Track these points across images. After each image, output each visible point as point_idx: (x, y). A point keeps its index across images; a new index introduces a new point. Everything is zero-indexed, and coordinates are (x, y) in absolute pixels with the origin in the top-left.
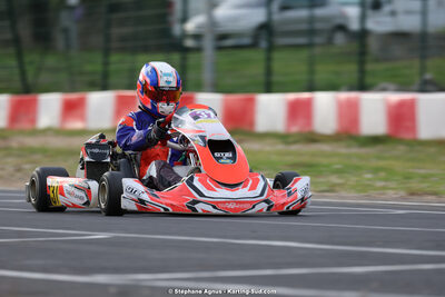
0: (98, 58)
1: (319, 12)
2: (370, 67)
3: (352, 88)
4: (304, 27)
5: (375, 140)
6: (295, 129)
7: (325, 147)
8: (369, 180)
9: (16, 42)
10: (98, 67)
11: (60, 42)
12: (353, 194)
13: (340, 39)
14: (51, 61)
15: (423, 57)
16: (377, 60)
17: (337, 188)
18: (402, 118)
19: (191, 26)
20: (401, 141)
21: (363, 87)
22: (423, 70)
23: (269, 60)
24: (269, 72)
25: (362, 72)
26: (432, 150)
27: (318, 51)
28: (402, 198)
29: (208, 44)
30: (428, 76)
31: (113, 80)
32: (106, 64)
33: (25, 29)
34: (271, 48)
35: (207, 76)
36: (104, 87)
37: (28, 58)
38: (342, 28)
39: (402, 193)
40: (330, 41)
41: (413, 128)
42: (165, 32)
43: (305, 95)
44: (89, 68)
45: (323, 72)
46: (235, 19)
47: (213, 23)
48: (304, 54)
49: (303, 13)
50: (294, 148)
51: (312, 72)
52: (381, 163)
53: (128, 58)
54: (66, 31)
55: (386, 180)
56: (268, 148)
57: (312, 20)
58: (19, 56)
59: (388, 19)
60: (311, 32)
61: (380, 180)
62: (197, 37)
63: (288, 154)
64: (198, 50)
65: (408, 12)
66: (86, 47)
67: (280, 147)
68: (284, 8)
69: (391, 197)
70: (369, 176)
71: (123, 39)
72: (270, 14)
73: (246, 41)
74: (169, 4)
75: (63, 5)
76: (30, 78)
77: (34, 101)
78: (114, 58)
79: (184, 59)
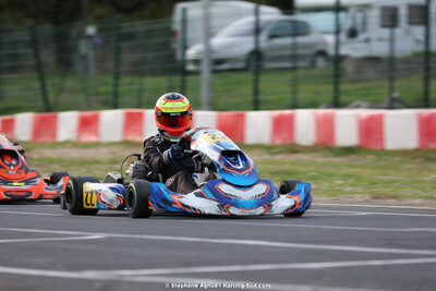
0: (110, 79)
1: (301, 40)
2: (344, 87)
3: (329, 107)
4: (288, 52)
5: (348, 151)
6: (279, 142)
7: (303, 157)
8: (340, 185)
9: (39, 68)
10: (109, 89)
11: (79, 67)
13: (321, 62)
14: (70, 83)
15: (392, 79)
16: (352, 81)
18: (371, 131)
19: (192, 53)
20: (370, 151)
21: (337, 105)
22: (392, 89)
23: (256, 81)
24: (256, 92)
25: (337, 91)
26: (397, 159)
27: (300, 73)
28: (367, 202)
29: (205, 68)
30: (396, 95)
31: (122, 100)
32: (116, 85)
33: (48, 56)
34: (258, 71)
35: (204, 96)
36: (115, 106)
37: (49, 82)
38: (322, 53)
39: (368, 197)
40: (313, 65)
41: (381, 140)
42: (171, 58)
43: (288, 112)
44: (102, 89)
45: (305, 92)
46: (229, 46)
47: (209, 50)
48: (288, 76)
49: (287, 41)
50: (278, 157)
51: (295, 91)
52: (352, 171)
53: (137, 79)
54: (84, 57)
55: (354, 185)
57: (294, 46)
58: (42, 79)
59: (363, 45)
60: (295, 57)
61: (350, 185)
62: (197, 62)
63: (273, 163)
64: (197, 73)
65: (380, 40)
67: (266, 157)
68: (273, 36)
69: (357, 200)
70: (340, 182)
71: (134, 64)
72: (257, 42)
73: (240, 65)
74: (173, 34)
75: (81, 35)
76: (52, 98)
77: (55, 118)
78: (125, 80)
79: (183, 81)
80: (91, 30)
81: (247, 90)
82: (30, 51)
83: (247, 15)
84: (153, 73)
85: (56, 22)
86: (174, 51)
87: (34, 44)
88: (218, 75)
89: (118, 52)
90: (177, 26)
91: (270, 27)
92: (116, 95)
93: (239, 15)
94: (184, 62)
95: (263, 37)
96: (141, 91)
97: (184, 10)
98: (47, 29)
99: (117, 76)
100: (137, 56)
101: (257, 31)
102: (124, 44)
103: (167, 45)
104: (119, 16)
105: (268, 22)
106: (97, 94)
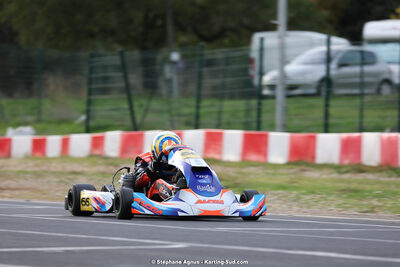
0: (192, 102)
1: (367, 69)
3: (392, 131)
4: (357, 80)
6: (347, 162)
7: (370, 176)
9: (127, 89)
10: (192, 110)
11: (164, 91)
12: (389, 214)
13: (386, 90)
14: (155, 104)
17: (376, 210)
19: (267, 79)
23: (327, 106)
24: (327, 115)
27: (367, 99)
29: (280, 93)
31: (203, 120)
32: (198, 107)
33: (136, 79)
34: (329, 96)
35: (279, 119)
36: (197, 127)
37: (136, 104)
38: (388, 81)
40: (379, 91)
42: (248, 83)
43: (356, 135)
44: (186, 110)
45: (371, 116)
46: (303, 73)
47: (284, 76)
48: (357, 101)
49: (356, 69)
50: (346, 176)
51: (362, 116)
53: (217, 102)
54: (169, 81)
56: (324, 177)
57: (362, 74)
58: (130, 101)
60: (362, 85)
62: (272, 87)
63: (342, 181)
64: (272, 97)
66: (184, 94)
67: (335, 175)
68: (342, 65)
71: (215, 88)
72: (328, 70)
73: (312, 91)
74: (251, 61)
75: (167, 60)
76: (138, 118)
77: (142, 136)
78: (205, 103)
79: (260, 104)
80: (175, 56)
81: (319, 113)
82: (120, 74)
83: (320, 45)
84: (232, 97)
85: (143, 48)
86: (252, 77)
87: (123, 68)
88: (291, 100)
89: (200, 76)
90: (255, 54)
91: (340, 56)
92: (197, 116)
93: (312, 44)
94: (261, 87)
95: (333, 65)
96: (220, 113)
97: (262, 40)
98: (134, 55)
99: (199, 99)
100: (218, 81)
101: (328, 59)
102: (205, 70)
103: (245, 71)
104: (202, 44)
105: (338, 52)
106: (180, 115)
